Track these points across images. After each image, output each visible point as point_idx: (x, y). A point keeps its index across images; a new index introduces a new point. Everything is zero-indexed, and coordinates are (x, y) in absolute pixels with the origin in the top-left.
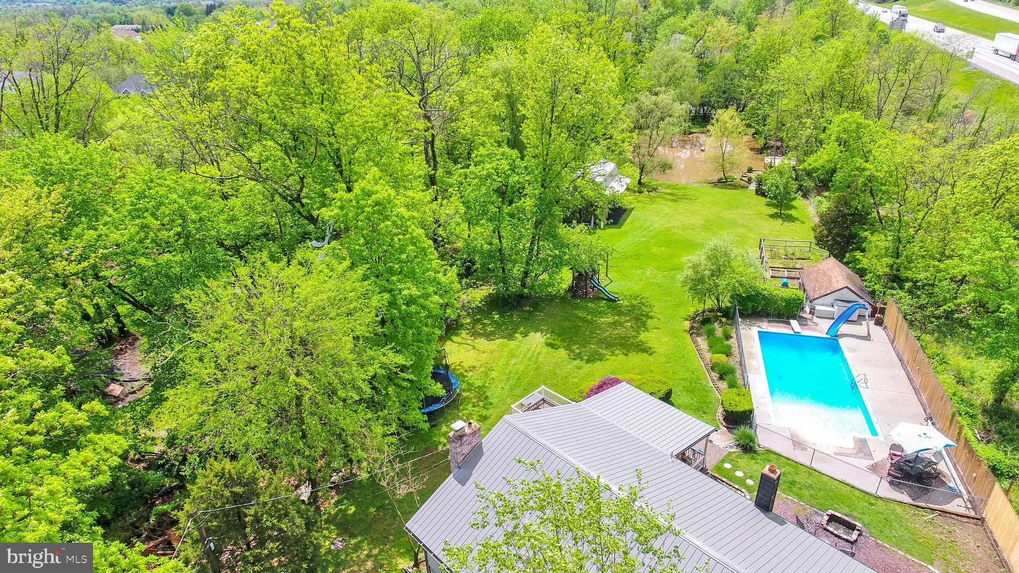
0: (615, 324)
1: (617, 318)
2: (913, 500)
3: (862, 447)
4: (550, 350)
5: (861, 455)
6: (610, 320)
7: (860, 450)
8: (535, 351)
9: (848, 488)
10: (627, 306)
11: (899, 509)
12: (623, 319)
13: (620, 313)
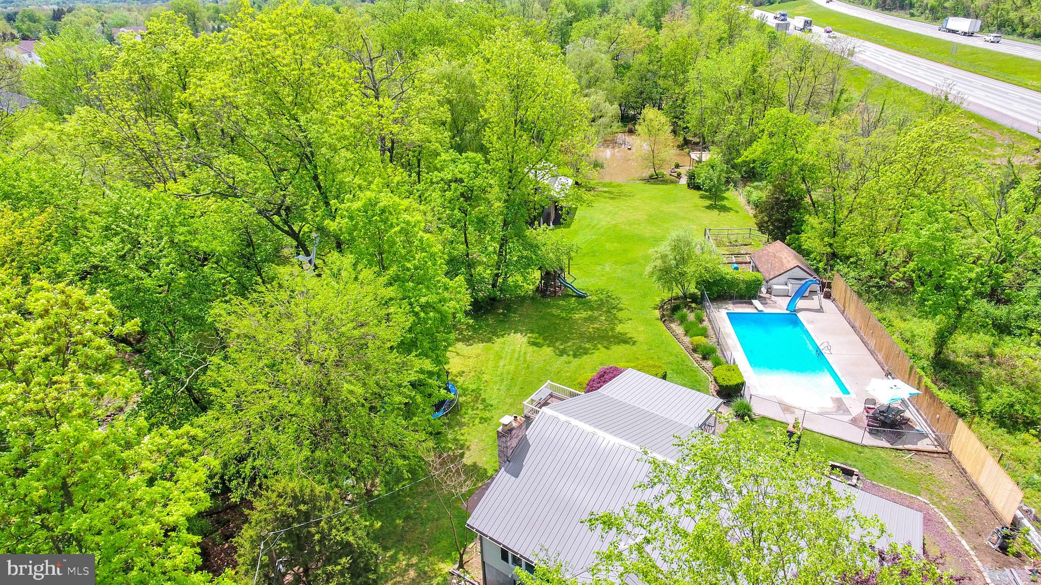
0: (590, 319)
1: (590, 313)
2: (891, 444)
3: (840, 405)
4: (535, 348)
5: (841, 412)
6: (584, 314)
7: (839, 408)
8: (520, 351)
9: (838, 441)
10: (596, 301)
11: (882, 453)
12: (596, 314)
13: (592, 309)
